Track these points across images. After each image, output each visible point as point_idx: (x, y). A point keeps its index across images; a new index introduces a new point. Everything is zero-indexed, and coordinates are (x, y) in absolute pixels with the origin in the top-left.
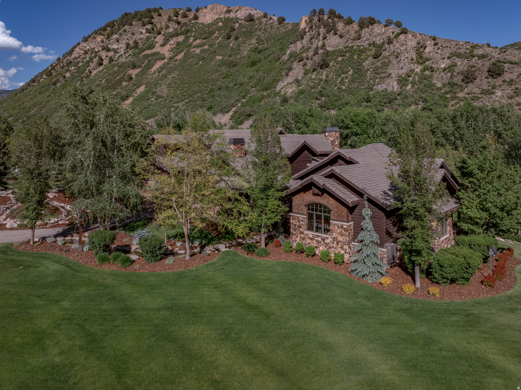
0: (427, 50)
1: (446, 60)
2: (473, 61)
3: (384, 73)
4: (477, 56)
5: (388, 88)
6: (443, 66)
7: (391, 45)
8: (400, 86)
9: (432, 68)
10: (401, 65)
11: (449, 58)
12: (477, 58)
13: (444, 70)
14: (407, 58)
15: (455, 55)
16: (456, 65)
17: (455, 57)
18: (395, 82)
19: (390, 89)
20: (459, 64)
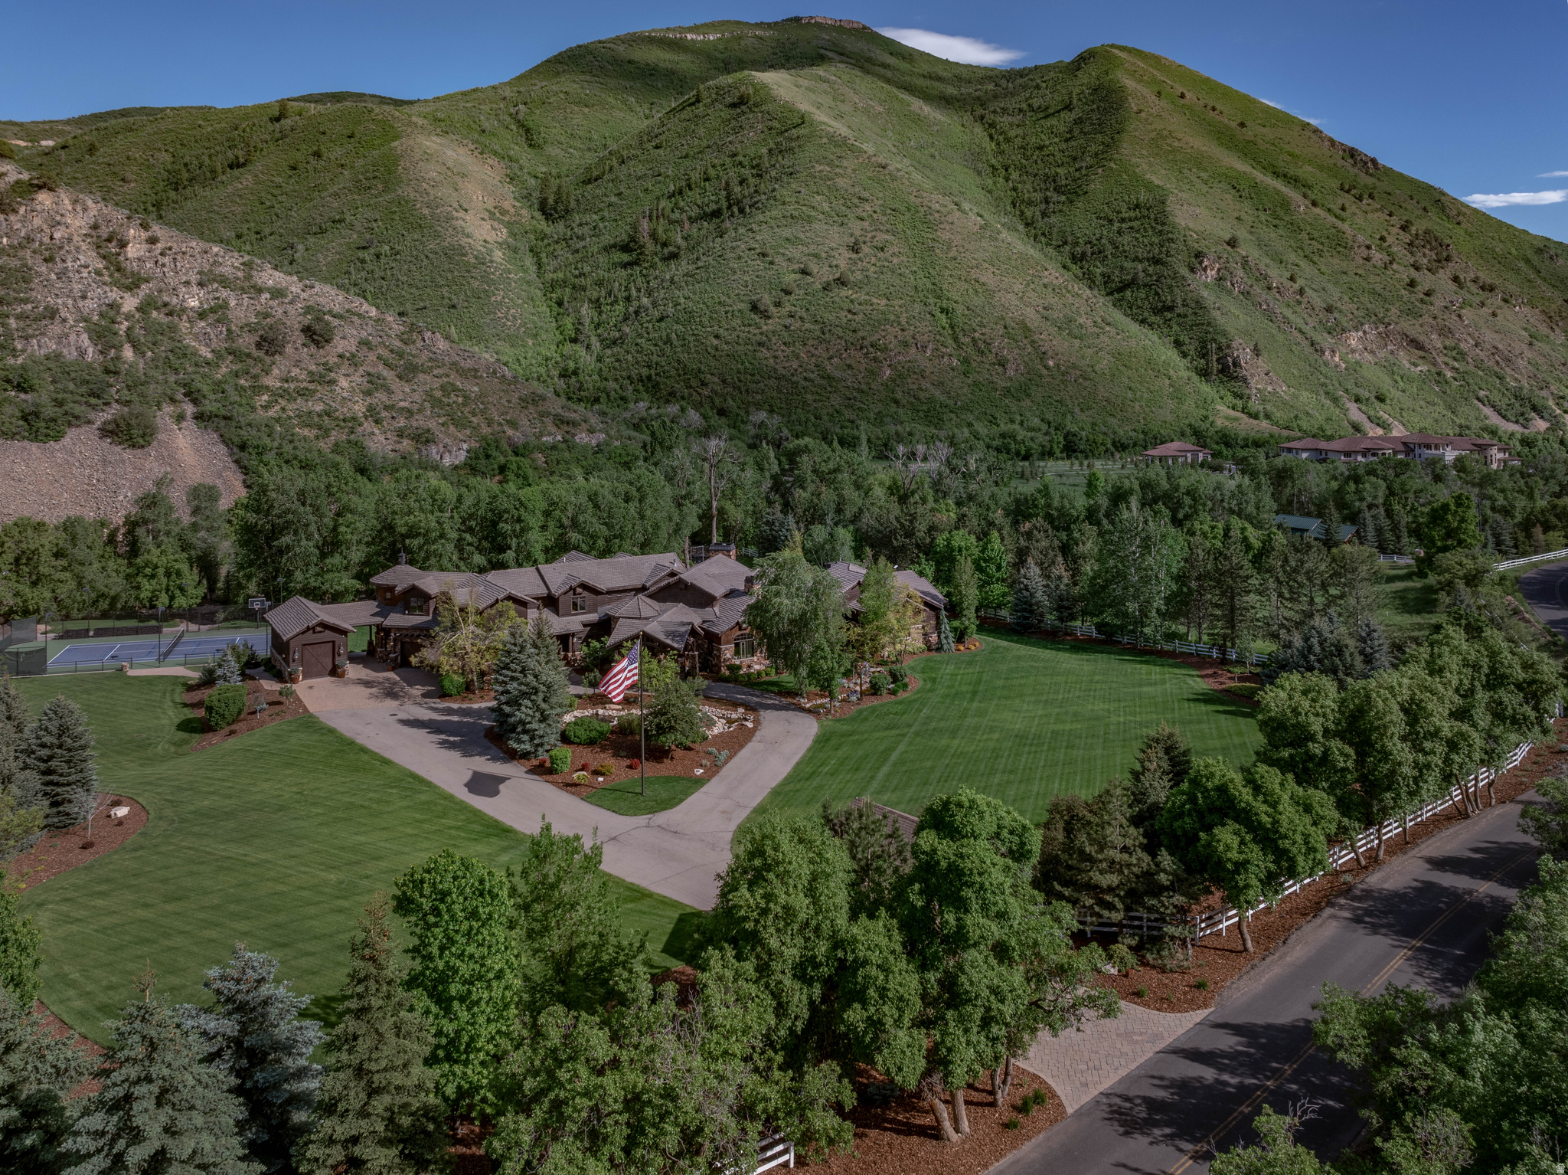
0: (132, 251)
1: (195, 289)
2: (263, 301)
3: (26, 301)
4: (269, 290)
5: (65, 351)
6: (193, 303)
7: (12, 218)
8: (99, 347)
9: (166, 305)
10: (77, 287)
11: (201, 284)
12: (268, 296)
13: (202, 315)
14: (86, 267)
15: (214, 280)
16: (225, 306)
17: (215, 285)
18: (85, 336)
19: (70, 354)
20: (233, 303)
